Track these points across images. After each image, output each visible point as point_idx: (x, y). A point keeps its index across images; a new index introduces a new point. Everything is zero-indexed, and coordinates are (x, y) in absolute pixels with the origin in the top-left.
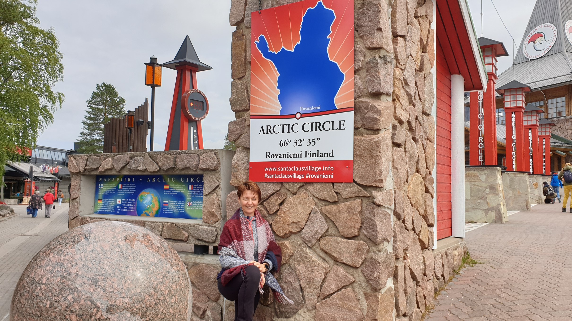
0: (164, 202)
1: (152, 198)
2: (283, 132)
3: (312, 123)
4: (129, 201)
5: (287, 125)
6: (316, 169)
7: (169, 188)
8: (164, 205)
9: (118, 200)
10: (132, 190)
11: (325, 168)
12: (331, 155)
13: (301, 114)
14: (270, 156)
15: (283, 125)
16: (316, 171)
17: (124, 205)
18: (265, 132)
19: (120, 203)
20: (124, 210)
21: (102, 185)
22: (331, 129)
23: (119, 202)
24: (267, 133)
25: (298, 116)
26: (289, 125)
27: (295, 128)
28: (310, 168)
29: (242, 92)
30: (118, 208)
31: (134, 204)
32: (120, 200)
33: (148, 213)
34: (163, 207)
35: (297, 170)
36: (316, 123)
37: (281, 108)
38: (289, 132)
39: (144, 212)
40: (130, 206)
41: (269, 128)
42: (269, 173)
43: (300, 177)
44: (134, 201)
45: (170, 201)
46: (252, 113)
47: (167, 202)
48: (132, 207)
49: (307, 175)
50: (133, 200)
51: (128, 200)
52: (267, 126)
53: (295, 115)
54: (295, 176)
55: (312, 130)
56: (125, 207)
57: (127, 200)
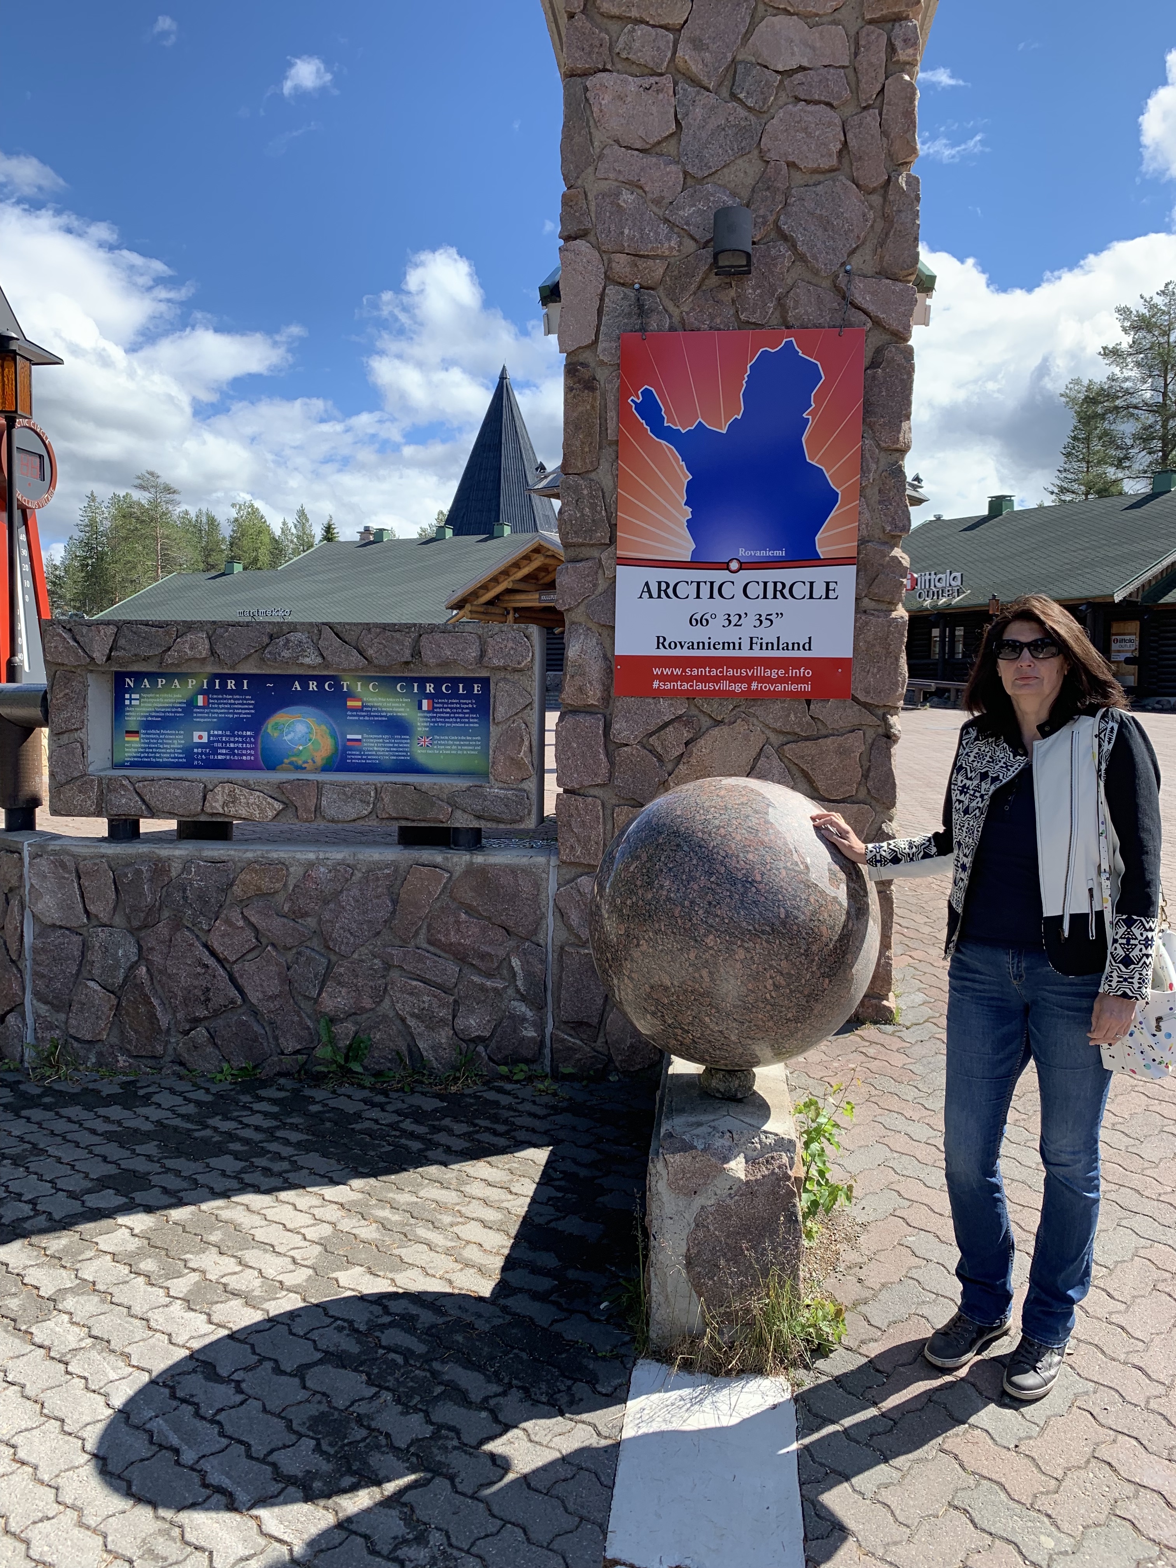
0: (349, 737)
1: (309, 727)
2: (698, 597)
3: (765, 583)
4: (234, 736)
5: (708, 584)
6: (774, 674)
7: (363, 706)
8: (349, 743)
9: (196, 734)
10: (244, 708)
11: (793, 672)
12: (807, 647)
13: (741, 563)
14: (666, 644)
15: (698, 583)
16: (774, 676)
17: (220, 745)
18: (655, 594)
19: (205, 740)
20: (220, 757)
21: (137, 696)
22: (808, 596)
23: (200, 737)
24: (659, 597)
25: (734, 565)
26: (712, 583)
27: (727, 590)
28: (759, 671)
29: (593, 506)
30: (198, 754)
31: (251, 743)
32: (205, 735)
33: (300, 762)
34: (345, 749)
35: (731, 672)
36: (775, 583)
37: (693, 546)
38: (711, 597)
39: (286, 761)
40: (238, 748)
41: (663, 586)
42: (663, 678)
43: (738, 688)
44: (250, 736)
45: (365, 736)
46: (620, 553)
47: (359, 737)
48: (246, 749)
49: (754, 685)
50: (249, 733)
51: (232, 732)
52: (659, 583)
53: (728, 563)
54: (725, 685)
55: (765, 597)
56: (224, 751)
57: (228, 733)
